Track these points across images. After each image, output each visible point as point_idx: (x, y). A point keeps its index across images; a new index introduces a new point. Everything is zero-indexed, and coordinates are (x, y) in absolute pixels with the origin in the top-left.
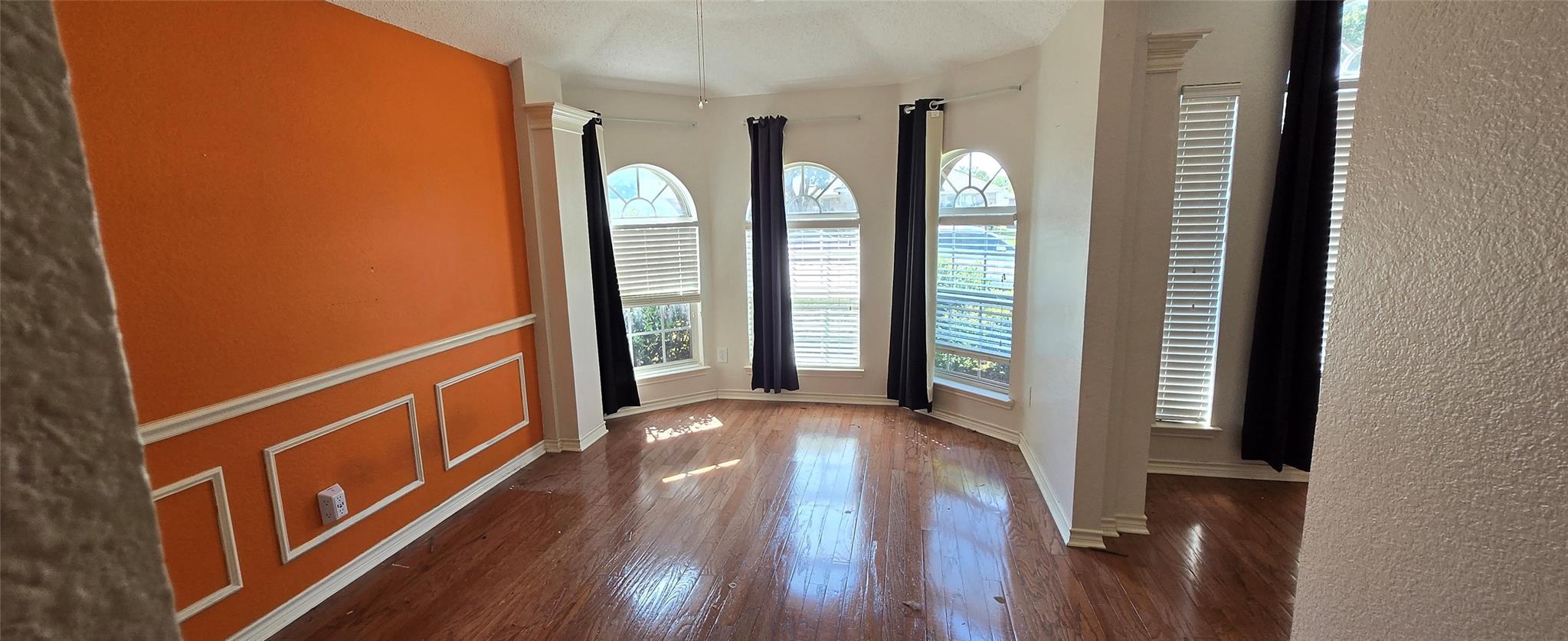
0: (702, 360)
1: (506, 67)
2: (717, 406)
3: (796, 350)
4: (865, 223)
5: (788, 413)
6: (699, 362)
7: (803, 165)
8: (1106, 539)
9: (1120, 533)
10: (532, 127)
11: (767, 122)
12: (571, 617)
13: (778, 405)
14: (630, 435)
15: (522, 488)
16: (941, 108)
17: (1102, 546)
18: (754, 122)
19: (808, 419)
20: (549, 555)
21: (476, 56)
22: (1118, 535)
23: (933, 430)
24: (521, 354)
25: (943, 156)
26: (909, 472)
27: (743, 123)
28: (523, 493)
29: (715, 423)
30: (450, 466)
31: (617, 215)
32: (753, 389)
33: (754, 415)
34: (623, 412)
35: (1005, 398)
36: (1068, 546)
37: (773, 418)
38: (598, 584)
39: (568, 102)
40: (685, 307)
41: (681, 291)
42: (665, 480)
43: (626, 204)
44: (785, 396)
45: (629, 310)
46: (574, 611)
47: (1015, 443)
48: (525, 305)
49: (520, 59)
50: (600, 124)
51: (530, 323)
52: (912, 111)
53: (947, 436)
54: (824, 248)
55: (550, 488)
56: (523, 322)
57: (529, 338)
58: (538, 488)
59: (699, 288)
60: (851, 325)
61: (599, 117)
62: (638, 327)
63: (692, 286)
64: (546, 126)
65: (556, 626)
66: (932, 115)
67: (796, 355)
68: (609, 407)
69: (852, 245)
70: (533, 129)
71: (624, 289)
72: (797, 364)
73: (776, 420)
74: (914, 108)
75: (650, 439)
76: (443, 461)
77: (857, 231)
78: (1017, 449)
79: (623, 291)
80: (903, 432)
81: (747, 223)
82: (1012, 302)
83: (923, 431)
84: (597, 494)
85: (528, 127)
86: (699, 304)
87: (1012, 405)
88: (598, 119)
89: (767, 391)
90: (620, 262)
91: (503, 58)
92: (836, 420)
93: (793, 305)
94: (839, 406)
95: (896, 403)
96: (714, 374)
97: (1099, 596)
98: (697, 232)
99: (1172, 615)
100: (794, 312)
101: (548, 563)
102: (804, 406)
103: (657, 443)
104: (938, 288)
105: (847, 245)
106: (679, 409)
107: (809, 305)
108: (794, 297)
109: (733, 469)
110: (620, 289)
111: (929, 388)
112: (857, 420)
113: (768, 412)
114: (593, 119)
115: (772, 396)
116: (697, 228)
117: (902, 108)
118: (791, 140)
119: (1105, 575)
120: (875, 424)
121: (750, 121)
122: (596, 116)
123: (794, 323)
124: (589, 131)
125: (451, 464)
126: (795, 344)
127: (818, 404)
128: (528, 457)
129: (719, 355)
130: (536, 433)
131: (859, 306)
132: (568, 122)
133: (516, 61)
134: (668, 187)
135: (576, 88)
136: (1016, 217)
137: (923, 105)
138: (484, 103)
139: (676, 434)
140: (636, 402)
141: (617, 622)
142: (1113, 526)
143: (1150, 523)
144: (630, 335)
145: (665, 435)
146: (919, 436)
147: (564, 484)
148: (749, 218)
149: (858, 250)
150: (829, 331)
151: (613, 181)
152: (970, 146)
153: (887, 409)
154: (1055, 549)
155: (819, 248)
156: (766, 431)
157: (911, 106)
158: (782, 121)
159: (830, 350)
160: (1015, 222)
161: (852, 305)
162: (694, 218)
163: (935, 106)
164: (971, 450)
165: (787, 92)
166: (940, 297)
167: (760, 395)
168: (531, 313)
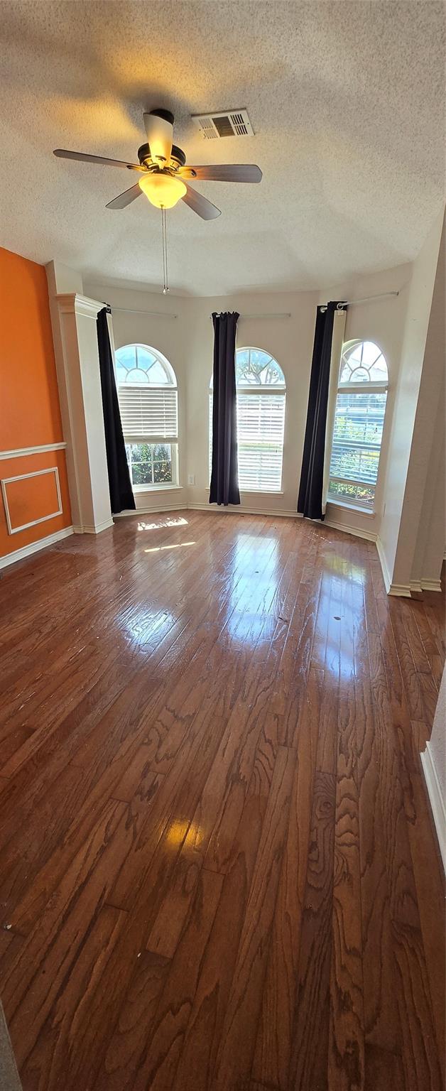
0: (178, 482)
1: (44, 267)
2: (186, 512)
3: (239, 478)
4: (289, 392)
5: (231, 519)
6: (176, 483)
7: (250, 349)
8: (411, 592)
9: (423, 590)
10: (62, 311)
11: (226, 316)
12: (80, 614)
13: (226, 514)
14: (128, 527)
15: (58, 551)
16: (345, 308)
17: (409, 595)
18: (217, 316)
19: (243, 523)
20: (71, 585)
21: (21, 257)
22: (421, 591)
23: (323, 532)
24: (57, 468)
25: (344, 345)
26: (301, 554)
27: (209, 317)
28: (58, 553)
29: (183, 522)
30: (12, 533)
31: (122, 378)
32: (210, 503)
33: (210, 519)
34: (125, 513)
35: (371, 512)
36: (388, 595)
37: (221, 521)
38: (99, 600)
39: (87, 294)
40: (167, 446)
41: (165, 435)
42: (146, 551)
43: (129, 372)
44: (231, 508)
45: (129, 446)
46: (83, 611)
47: (374, 541)
48: (59, 435)
49: (52, 261)
50: (110, 313)
51: (62, 448)
52: (326, 311)
53: (331, 536)
54: (262, 409)
55: (75, 551)
56: (58, 446)
57: (62, 458)
58: (67, 551)
59: (177, 434)
60: (277, 463)
61: (109, 307)
62: (135, 458)
63: (174, 432)
64: (72, 311)
65: (72, 618)
66: (338, 313)
67: (239, 481)
68: (115, 508)
69: (280, 407)
70: (63, 313)
71: (126, 432)
72: (240, 487)
73: (221, 522)
74: (326, 308)
75: (140, 529)
76: (8, 529)
77: (284, 398)
78: (374, 544)
79: (125, 432)
80: (304, 532)
81: (210, 389)
82: (380, 447)
83: (316, 532)
84: (104, 556)
85: (59, 311)
86: (177, 445)
87: (374, 516)
88: (108, 309)
89: (219, 504)
90: (123, 412)
91: (41, 259)
92: (261, 524)
93: (239, 448)
94: (266, 516)
95: (301, 515)
96: (185, 492)
97: (398, 619)
98: (176, 395)
99: (439, 631)
100: (238, 452)
101: (69, 589)
102: (243, 515)
103: (144, 531)
104: (334, 438)
105: (277, 407)
106: (162, 513)
107: (248, 448)
108: (239, 442)
109: (190, 547)
110: (123, 431)
111: (324, 505)
112: (275, 525)
113: (219, 517)
114: (105, 308)
115: (222, 508)
116: (177, 392)
117: (319, 308)
118: (242, 330)
119: (405, 609)
120: (287, 527)
121: (214, 315)
122: (106, 306)
123: (239, 460)
124: (102, 316)
125: (13, 531)
126: (239, 474)
127: (252, 514)
128: (62, 534)
129: (189, 480)
130: (67, 520)
131: (282, 450)
132: (87, 308)
133: (49, 263)
134: (158, 362)
135: (93, 285)
136: (387, 388)
137: (333, 306)
138: (29, 292)
139: (156, 527)
140: (133, 507)
141: (107, 618)
142: (419, 585)
143: (442, 586)
144: (130, 463)
145: (149, 527)
146: (313, 534)
147: (83, 550)
148: (211, 386)
149: (284, 411)
150: (262, 466)
151: (120, 355)
152: (363, 337)
153: (296, 520)
154: (380, 596)
155: (258, 409)
156: (215, 527)
157: (325, 307)
158: (236, 315)
159: (262, 479)
160: (386, 392)
161: (278, 449)
162: (175, 385)
163: (341, 307)
164: (345, 544)
165: (241, 294)
166: (335, 444)
167: (215, 507)
168: (63, 441)
